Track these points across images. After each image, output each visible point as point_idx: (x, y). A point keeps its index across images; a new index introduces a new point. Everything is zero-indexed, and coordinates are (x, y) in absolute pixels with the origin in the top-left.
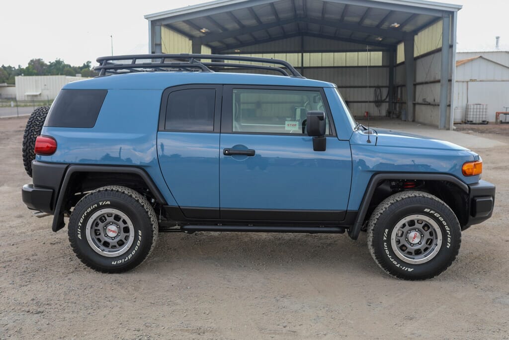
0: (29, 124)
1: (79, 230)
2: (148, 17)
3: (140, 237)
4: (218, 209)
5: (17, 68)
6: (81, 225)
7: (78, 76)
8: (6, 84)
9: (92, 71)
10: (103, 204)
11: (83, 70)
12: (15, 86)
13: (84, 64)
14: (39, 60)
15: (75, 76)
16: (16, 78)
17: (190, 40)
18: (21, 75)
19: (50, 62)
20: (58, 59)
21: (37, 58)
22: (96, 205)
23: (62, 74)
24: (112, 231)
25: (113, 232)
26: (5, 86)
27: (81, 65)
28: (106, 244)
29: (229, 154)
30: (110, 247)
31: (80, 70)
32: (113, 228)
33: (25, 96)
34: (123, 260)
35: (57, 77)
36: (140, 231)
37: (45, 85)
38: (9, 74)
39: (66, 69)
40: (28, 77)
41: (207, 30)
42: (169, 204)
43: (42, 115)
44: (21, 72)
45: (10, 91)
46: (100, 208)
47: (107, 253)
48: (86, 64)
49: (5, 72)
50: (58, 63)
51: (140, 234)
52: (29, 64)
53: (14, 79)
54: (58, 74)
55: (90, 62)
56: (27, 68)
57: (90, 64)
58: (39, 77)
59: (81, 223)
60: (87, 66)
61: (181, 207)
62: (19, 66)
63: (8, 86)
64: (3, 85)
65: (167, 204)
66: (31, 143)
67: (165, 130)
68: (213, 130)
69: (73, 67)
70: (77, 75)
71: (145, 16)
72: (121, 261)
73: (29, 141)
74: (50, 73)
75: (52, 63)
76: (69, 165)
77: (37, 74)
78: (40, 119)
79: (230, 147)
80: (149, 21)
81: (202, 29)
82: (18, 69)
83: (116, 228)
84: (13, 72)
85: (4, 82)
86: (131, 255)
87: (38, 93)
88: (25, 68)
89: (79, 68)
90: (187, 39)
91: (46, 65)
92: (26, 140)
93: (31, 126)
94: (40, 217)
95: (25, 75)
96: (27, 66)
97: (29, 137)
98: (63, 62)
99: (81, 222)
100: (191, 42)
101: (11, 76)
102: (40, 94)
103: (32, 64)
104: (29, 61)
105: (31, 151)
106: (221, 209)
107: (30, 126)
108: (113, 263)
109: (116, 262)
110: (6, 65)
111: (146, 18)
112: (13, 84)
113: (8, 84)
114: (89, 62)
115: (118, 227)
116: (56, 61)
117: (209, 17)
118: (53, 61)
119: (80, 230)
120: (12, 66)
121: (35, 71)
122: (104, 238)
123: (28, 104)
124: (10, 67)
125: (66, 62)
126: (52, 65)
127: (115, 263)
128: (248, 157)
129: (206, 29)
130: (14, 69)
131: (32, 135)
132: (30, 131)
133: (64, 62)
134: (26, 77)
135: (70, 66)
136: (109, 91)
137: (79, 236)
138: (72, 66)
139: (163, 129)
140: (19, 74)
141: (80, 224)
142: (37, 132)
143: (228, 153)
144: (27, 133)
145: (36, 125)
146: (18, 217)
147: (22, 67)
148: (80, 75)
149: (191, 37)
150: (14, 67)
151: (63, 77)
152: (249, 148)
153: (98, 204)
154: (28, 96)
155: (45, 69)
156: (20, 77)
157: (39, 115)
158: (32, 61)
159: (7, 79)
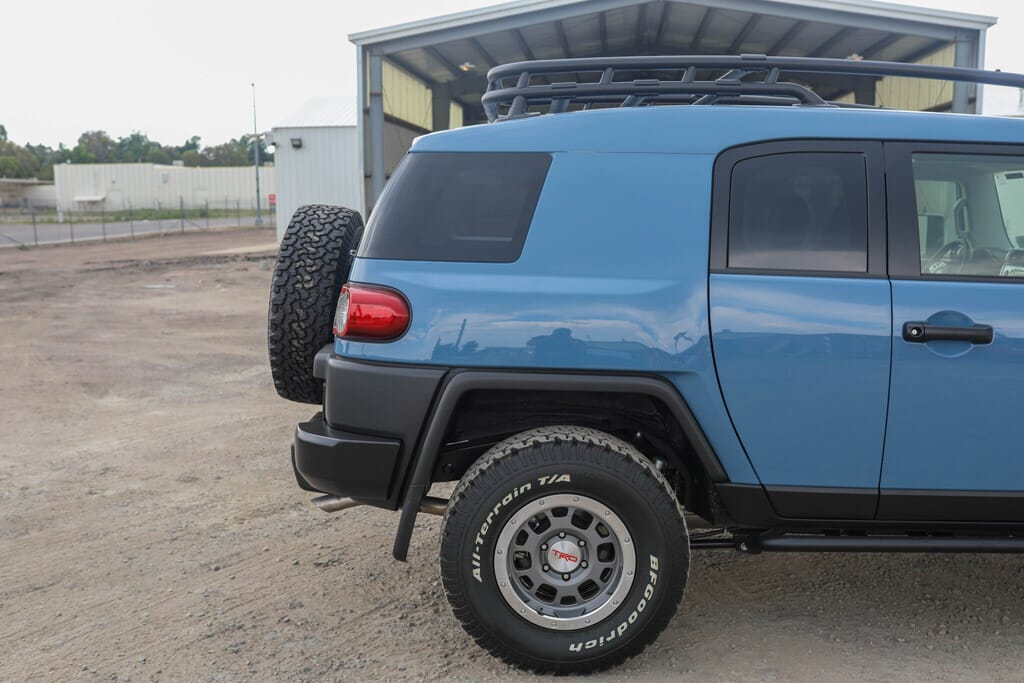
0: (287, 253)
1: (475, 556)
2: (357, 37)
3: (653, 576)
4: (877, 492)
5: (56, 148)
6: (481, 542)
7: (177, 165)
8: (35, 180)
9: (202, 156)
10: (551, 482)
11: (186, 153)
12: (53, 184)
13: (187, 142)
14: (99, 134)
15: (171, 164)
16: (56, 168)
17: (427, 88)
18: (64, 161)
19: (120, 138)
20: (136, 132)
21: (96, 129)
22: (529, 486)
23: (144, 161)
24: (564, 555)
25: (568, 557)
26: (33, 184)
27: (182, 144)
28: (547, 593)
29: (923, 338)
30: (558, 598)
31: (178, 153)
32: (566, 546)
33: (73, 202)
34: (602, 639)
35: (136, 165)
36: (653, 559)
37: (113, 182)
38: (42, 161)
39: (152, 150)
40: (79, 167)
41: (472, 66)
42: (733, 480)
43: (319, 227)
44: (63, 156)
45: (44, 193)
46: (539, 492)
47: (552, 619)
48: (190, 141)
49: (34, 157)
50: (137, 139)
51: (654, 566)
52: (80, 141)
53: (52, 170)
54: (136, 161)
55: (199, 138)
56: (75, 149)
57: (198, 142)
58: (101, 167)
59: (481, 536)
60: (192, 146)
61: (768, 489)
62: (61, 145)
63: (40, 184)
64: (30, 181)
65: (728, 480)
66: (297, 304)
67: (728, 270)
68: (865, 270)
69: (166, 148)
70: (175, 162)
71: (349, 36)
72: (595, 642)
73: (289, 300)
74: (121, 158)
75: (124, 140)
76: (449, 370)
77: (97, 161)
78: (317, 239)
79: (922, 315)
80: (357, 46)
81: (463, 64)
82: (58, 152)
83: (576, 547)
84: (48, 157)
85: (30, 176)
86: (625, 624)
87: (99, 198)
88: (71, 148)
89: (178, 149)
90: (422, 87)
91: (113, 144)
92: (283, 296)
93: (295, 257)
94: (330, 510)
95: (73, 162)
96: (77, 144)
97: (290, 288)
98: (146, 137)
99: (484, 533)
100: (429, 92)
101: (44, 164)
102: (104, 200)
103: (86, 141)
104: (79, 136)
105: (295, 325)
106: (883, 493)
107: (289, 257)
108: (572, 648)
109: (580, 645)
110: (34, 144)
111: (351, 41)
112: (50, 179)
113: (40, 179)
114: (196, 138)
115: (582, 543)
116: (133, 136)
117: (473, 41)
118: (127, 135)
119: (478, 558)
120: (47, 146)
121: (92, 155)
122: (539, 577)
123: (85, 218)
124: (41, 147)
125: (151, 139)
126: (123, 143)
127: (579, 649)
128: (973, 346)
129: (471, 64)
130: (49, 151)
131: (298, 282)
132: (292, 271)
133: (148, 137)
134: (75, 167)
135: (159, 146)
136: (554, 156)
137: (477, 573)
138: (163, 145)
139: (724, 267)
140: (59, 161)
141: (479, 540)
142: (311, 273)
143: (919, 335)
144: (285, 277)
145: (308, 254)
146: (185, 481)
147: (66, 148)
148: (181, 162)
149: (429, 82)
150: (50, 148)
151: (148, 166)
152: (976, 322)
153: (536, 484)
154: (80, 202)
155: (110, 151)
156: (63, 165)
157: (311, 228)
158: (85, 135)
159: (38, 170)
